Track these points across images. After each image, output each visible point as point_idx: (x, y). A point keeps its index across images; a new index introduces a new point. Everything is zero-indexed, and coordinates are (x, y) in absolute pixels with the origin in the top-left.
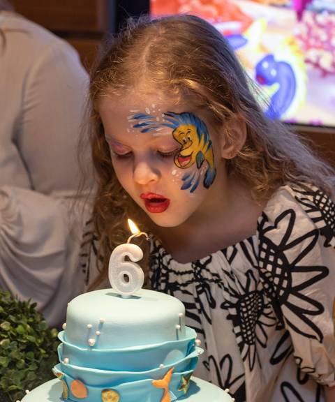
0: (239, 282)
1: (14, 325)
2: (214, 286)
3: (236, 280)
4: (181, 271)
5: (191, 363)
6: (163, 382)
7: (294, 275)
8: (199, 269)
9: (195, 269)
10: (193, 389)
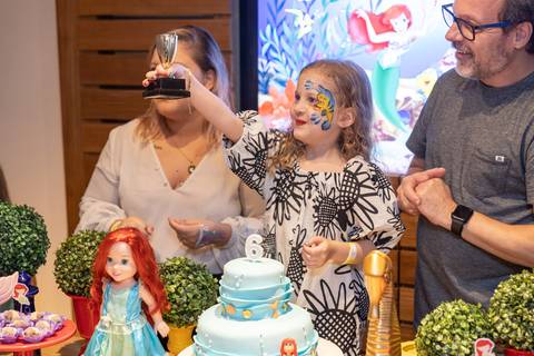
1: (196, 277)
2: (314, 188)
5: (288, 296)
6: (274, 306)
7: (362, 189)
10: (289, 309)
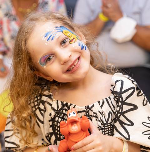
0: (104, 117)
2: (94, 119)
3: (104, 116)
4: (80, 111)
8: (88, 110)
9: (87, 110)
